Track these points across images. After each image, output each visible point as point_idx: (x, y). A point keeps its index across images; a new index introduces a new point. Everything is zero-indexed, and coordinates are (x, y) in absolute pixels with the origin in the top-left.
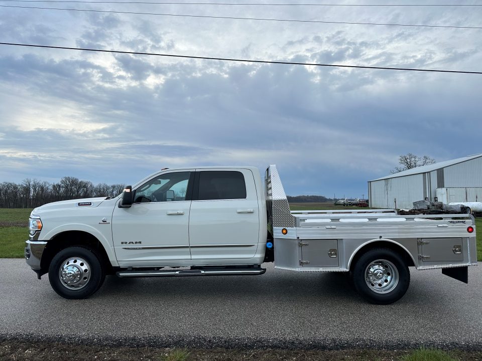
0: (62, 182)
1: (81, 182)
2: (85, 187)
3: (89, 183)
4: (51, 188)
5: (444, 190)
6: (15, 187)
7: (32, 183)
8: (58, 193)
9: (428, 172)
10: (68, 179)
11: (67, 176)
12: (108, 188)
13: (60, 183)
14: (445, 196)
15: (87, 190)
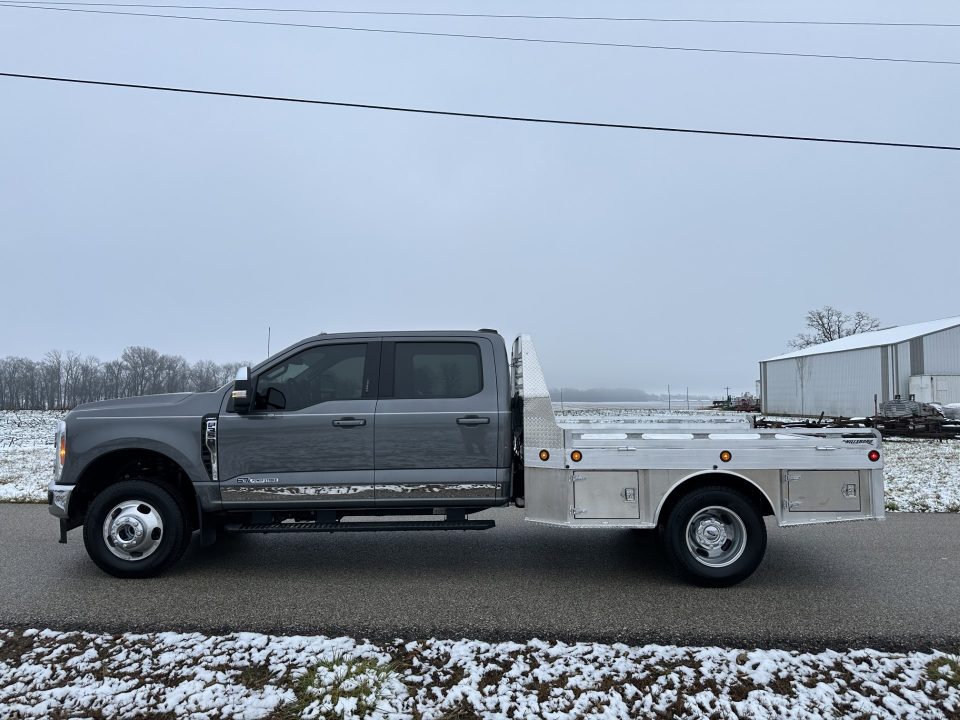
0: (126, 357)
1: (163, 357)
2: (170, 367)
3: (179, 360)
4: (102, 369)
5: (926, 380)
6: (30, 367)
7: (64, 359)
8: (117, 378)
9: (892, 345)
10: (137, 351)
11: (135, 346)
12: (216, 371)
13: (120, 360)
14: (928, 392)
15: (175, 375)
